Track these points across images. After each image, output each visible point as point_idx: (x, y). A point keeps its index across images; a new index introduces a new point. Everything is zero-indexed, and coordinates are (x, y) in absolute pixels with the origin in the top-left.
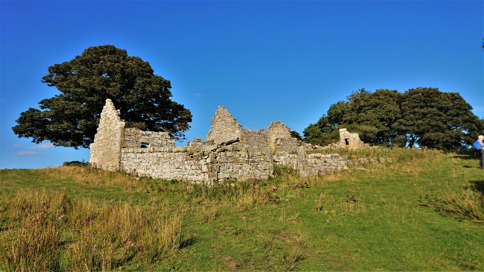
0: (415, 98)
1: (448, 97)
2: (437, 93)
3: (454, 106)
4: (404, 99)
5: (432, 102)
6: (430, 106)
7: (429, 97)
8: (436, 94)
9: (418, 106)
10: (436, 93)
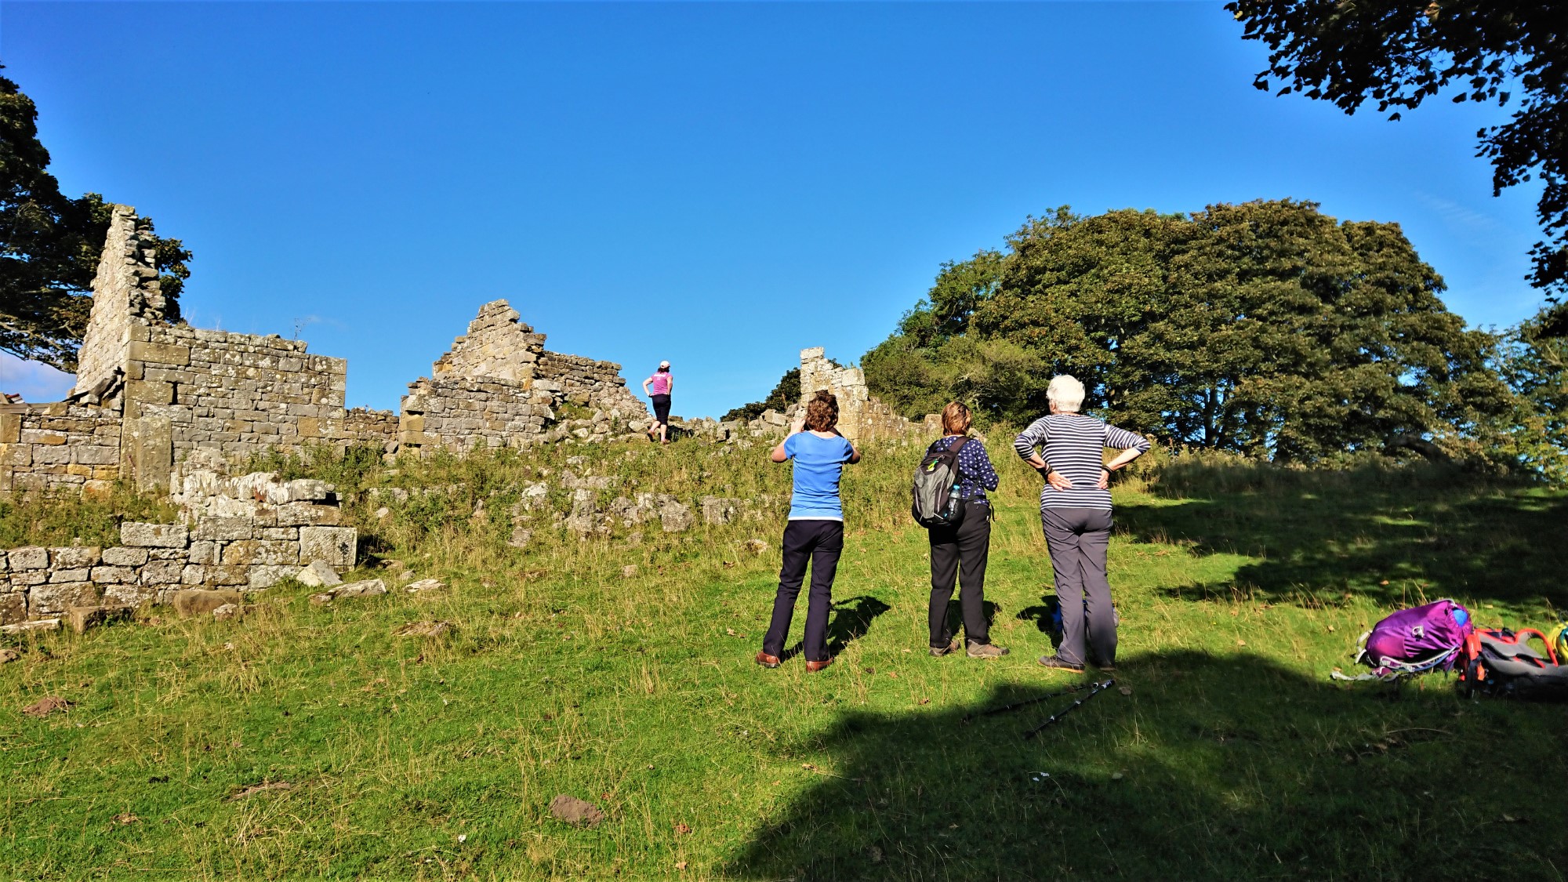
0: (1221, 240)
1: (1350, 238)
2: (1308, 221)
3: (1368, 272)
4: (1184, 242)
5: (1282, 253)
6: (1272, 272)
7: (1276, 236)
8: (1302, 225)
9: (1227, 272)
10: (1302, 220)
